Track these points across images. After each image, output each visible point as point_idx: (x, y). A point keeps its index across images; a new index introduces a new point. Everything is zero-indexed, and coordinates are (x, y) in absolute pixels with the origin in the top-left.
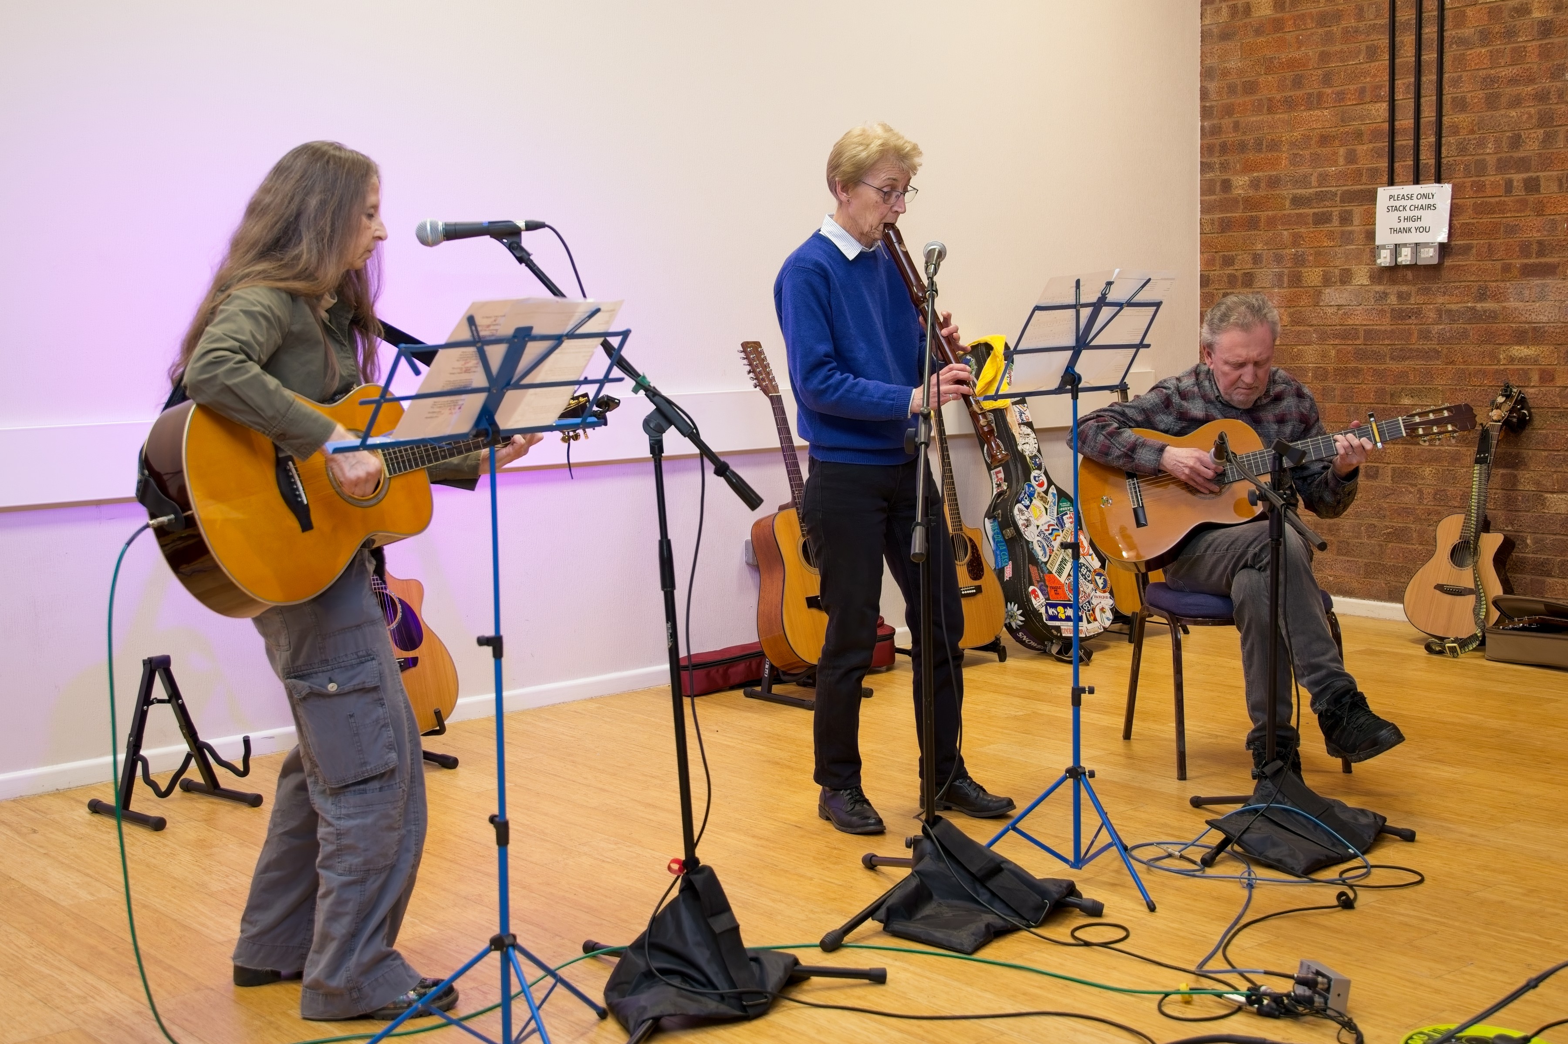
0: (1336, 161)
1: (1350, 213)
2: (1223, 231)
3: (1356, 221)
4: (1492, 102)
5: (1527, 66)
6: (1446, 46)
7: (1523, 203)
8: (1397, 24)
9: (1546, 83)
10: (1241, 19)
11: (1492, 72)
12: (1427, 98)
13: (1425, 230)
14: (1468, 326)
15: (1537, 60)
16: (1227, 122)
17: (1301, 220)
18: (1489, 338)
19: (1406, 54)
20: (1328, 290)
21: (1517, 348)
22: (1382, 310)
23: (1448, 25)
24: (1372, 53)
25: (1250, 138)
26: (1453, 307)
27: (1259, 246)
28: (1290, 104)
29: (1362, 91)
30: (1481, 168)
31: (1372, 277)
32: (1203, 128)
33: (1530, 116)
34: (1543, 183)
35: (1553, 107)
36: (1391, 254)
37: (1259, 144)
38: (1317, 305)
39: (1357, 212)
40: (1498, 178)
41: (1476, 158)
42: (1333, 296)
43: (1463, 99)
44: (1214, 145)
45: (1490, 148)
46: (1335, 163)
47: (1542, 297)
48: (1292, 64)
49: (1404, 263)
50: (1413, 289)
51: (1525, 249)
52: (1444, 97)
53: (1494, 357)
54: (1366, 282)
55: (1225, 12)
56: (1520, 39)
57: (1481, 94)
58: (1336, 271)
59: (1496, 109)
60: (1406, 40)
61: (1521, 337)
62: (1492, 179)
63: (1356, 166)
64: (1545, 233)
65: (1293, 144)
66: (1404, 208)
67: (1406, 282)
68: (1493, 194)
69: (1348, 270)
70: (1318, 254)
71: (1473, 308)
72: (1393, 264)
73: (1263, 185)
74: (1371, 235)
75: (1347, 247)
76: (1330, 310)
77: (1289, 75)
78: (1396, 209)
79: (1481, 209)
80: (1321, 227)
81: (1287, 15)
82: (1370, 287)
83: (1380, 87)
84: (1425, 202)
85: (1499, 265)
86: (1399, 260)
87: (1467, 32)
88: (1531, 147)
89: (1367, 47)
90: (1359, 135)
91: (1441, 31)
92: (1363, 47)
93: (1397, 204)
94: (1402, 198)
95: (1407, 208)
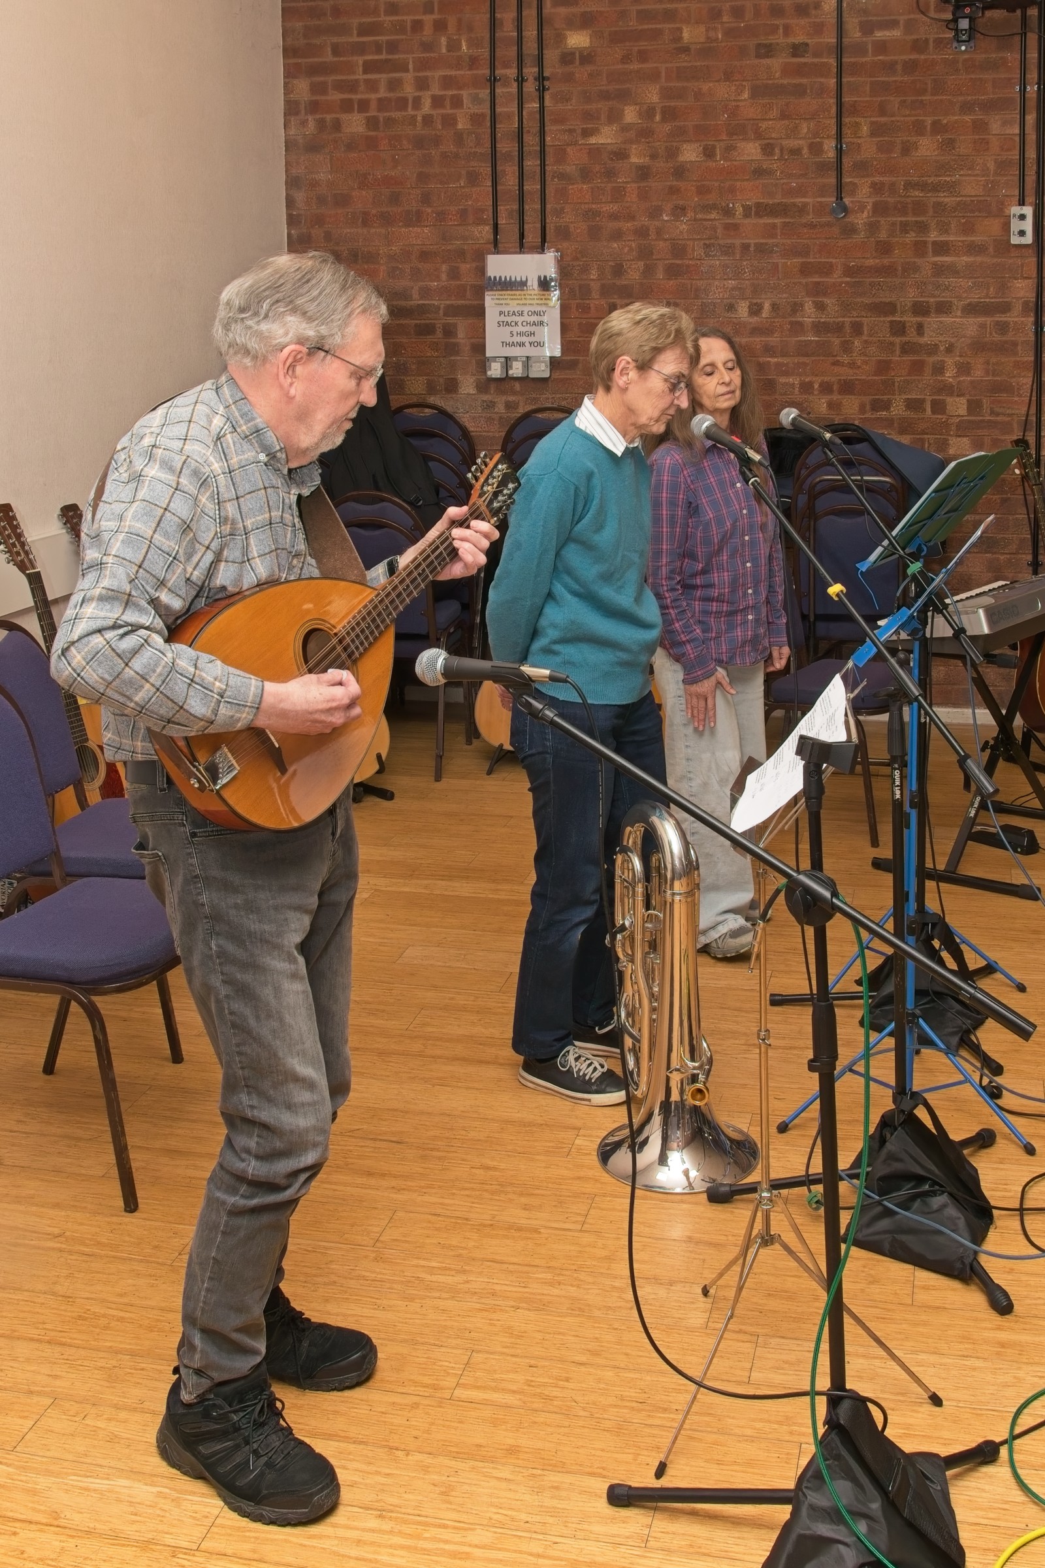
1: (455, 325)
3: (462, 334)
4: (594, 233)
5: (626, 204)
6: (548, 179)
8: (498, 155)
9: (644, 221)
11: (594, 206)
12: (530, 225)
13: (539, 344)
15: (636, 200)
19: (509, 180)
23: (549, 160)
24: (473, 179)
28: (387, 220)
29: (463, 213)
31: (481, 388)
33: (631, 249)
35: (652, 242)
36: (502, 367)
39: (464, 324)
40: (603, 302)
41: (582, 281)
43: (567, 227)
45: (594, 274)
46: (438, 278)
48: (388, 181)
49: (515, 376)
50: (524, 398)
52: (548, 224)
54: (477, 389)
56: (620, 180)
57: (584, 225)
58: (444, 380)
59: (599, 240)
60: (508, 170)
62: (597, 301)
63: (458, 282)
65: (392, 258)
66: (515, 323)
67: (514, 393)
69: (457, 379)
70: (421, 364)
72: (504, 376)
74: (480, 348)
75: (453, 358)
77: (385, 192)
78: (508, 324)
80: (424, 339)
81: (381, 134)
82: (479, 395)
83: (483, 211)
84: (535, 318)
86: (510, 372)
87: (569, 169)
88: (633, 275)
89: (469, 172)
90: (461, 254)
91: (543, 165)
92: (464, 172)
93: (509, 319)
94: (514, 314)
95: (519, 324)
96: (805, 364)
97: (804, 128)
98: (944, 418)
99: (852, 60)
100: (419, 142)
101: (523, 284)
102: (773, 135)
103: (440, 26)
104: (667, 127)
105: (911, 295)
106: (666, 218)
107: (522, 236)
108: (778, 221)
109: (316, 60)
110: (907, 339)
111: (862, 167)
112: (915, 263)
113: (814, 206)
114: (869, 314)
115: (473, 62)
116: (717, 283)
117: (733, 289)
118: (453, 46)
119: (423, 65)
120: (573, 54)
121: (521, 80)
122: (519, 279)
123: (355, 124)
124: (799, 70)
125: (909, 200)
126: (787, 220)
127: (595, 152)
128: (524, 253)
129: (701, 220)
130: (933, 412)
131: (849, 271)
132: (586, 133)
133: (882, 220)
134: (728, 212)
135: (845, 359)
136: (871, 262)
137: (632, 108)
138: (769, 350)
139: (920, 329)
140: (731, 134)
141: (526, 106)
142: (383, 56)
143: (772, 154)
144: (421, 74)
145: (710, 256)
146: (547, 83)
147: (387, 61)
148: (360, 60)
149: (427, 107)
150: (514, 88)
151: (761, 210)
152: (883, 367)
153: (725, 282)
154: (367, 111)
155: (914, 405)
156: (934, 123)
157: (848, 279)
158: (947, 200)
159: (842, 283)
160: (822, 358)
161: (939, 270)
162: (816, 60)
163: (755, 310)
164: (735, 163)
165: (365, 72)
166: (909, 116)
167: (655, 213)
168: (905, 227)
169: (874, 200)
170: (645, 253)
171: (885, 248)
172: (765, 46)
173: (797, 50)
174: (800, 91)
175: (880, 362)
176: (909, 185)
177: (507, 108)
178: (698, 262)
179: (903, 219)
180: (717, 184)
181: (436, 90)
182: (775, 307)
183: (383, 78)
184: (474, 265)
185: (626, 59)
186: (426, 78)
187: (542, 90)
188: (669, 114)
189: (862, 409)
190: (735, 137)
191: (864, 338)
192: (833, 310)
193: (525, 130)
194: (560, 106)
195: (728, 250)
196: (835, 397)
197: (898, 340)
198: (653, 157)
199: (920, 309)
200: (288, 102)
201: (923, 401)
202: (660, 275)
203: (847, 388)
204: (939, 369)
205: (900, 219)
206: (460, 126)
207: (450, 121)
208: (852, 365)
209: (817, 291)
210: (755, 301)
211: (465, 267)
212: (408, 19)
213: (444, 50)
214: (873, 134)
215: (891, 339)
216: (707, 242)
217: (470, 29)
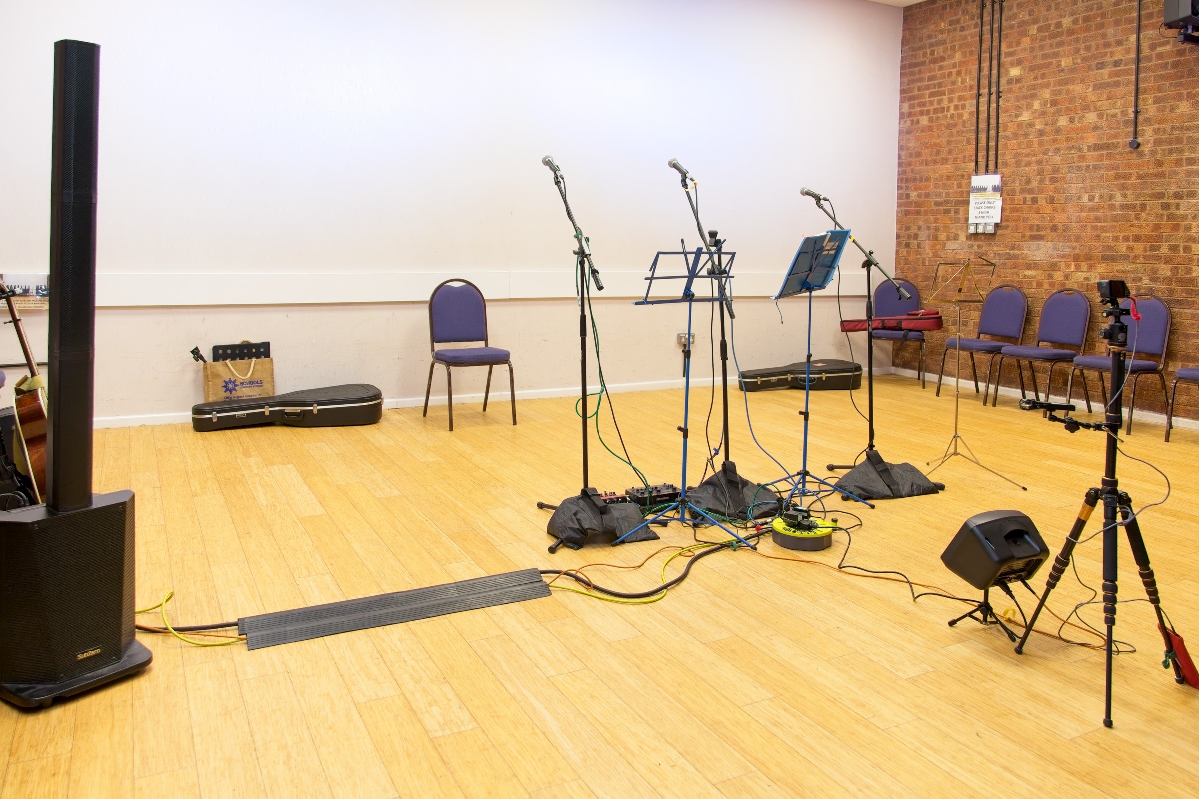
0: (953, 187)
1: (958, 209)
2: (906, 215)
3: (961, 213)
4: (1018, 164)
5: (1033, 149)
6: (999, 139)
7: (1031, 208)
8: (979, 129)
9: (1041, 157)
10: (916, 126)
11: (1019, 151)
12: (991, 161)
13: (991, 217)
14: (1007, 261)
15: (1037, 146)
16: (908, 169)
17: (938, 212)
18: (1015, 266)
19: (983, 143)
20: (948, 243)
21: (1027, 271)
22: (971, 252)
23: (1000, 130)
24: (969, 141)
25: (918, 176)
26: (1001, 252)
27: (921, 223)
28: (934, 162)
29: (964, 157)
30: (1013, 192)
31: (966, 238)
32: (898, 171)
33: (1034, 171)
34: (1039, 199)
35: (1043, 167)
36: (975, 228)
37: (921, 179)
38: (944, 249)
39: (962, 209)
40: (1020, 196)
41: (1011, 187)
42: (951, 245)
43: (1006, 162)
44: (903, 178)
45: (1017, 184)
47: (1038, 249)
48: (936, 145)
49: (980, 232)
50: (984, 243)
51: (1031, 228)
52: (998, 161)
53: (1017, 274)
54: (964, 239)
55: (909, 123)
56: (1030, 137)
57: (1013, 160)
58: (952, 234)
59: (1020, 167)
60: (983, 136)
61: (1029, 267)
62: (1018, 197)
63: (960, 190)
64: (1040, 221)
65: (936, 179)
66: (981, 208)
67: (981, 240)
68: (1018, 203)
69: (958, 234)
70: (945, 227)
71: (1009, 253)
72: (975, 232)
73: (923, 196)
74: (967, 220)
75: (957, 224)
76: (949, 251)
77: (935, 150)
78: (978, 208)
79: (1014, 210)
80: (946, 215)
81: (934, 124)
82: (965, 242)
83: (971, 156)
84: (990, 205)
85: (1020, 234)
86: (978, 230)
87: (1008, 133)
88: (1034, 184)
89: (967, 139)
90: (963, 176)
91: (997, 133)
92: (965, 139)
93: (978, 206)
94: (981, 203)
95: (983, 208)
96: (1115, 226)
97: (1119, 103)
98: (1190, 255)
99: (1145, 65)
100: (949, 127)
101: (985, 189)
102: (1103, 109)
103: (959, 73)
104: (1053, 110)
105: (1173, 188)
106: (1051, 154)
107: (987, 166)
108: (1104, 152)
109: (912, 94)
110: (1171, 212)
111: (1148, 121)
112: (1175, 170)
113: (1123, 143)
114: (1150, 199)
115: (971, 87)
116: (1073, 185)
117: (1081, 188)
118: (963, 82)
119: (952, 92)
120: (1012, 79)
121: (990, 94)
122: (984, 187)
123: (924, 121)
124: (1117, 74)
125: (1172, 136)
126: (1109, 152)
127: (1020, 125)
128: (987, 175)
129: (1067, 154)
130: (1184, 252)
131: (1140, 177)
132: (1017, 116)
133: (1157, 148)
134: (1080, 149)
135: (1136, 223)
136: (1151, 171)
137: (1037, 102)
138: (1097, 219)
139: (1177, 205)
140: (1082, 110)
141: (991, 105)
142: (936, 90)
143: (1102, 118)
144: (950, 96)
145: (1071, 172)
146: (1000, 94)
147: (938, 91)
148: (927, 92)
149: (952, 111)
150: (986, 99)
151: (1097, 147)
152: (1157, 227)
153: (1077, 185)
154: (929, 115)
155: (1173, 248)
156: (1188, 94)
157: (1139, 181)
158: (1194, 135)
159: (1136, 183)
160: (1124, 223)
161: (1189, 174)
162: (1125, 68)
163: (1091, 199)
164: (1083, 124)
165: (929, 98)
166: (1174, 91)
167: (1045, 153)
168: (1170, 152)
169: (1153, 138)
170: (1040, 172)
171: (1159, 163)
172: (1101, 64)
173: (1116, 64)
174: (1117, 84)
175: (1155, 224)
176: (1173, 128)
177: (983, 108)
178: (1065, 175)
179: (1170, 147)
180: (1075, 136)
181: (956, 102)
182: (1101, 197)
183: (936, 99)
184: (968, 181)
185: (1035, 79)
186: (952, 97)
187: (999, 97)
188: (1054, 103)
189: (1145, 251)
190: (1084, 111)
191: (1147, 212)
192: (1130, 199)
193: (991, 117)
194: (1006, 105)
195: (1079, 169)
196: (1131, 243)
197: (1165, 213)
198: (1046, 125)
199: (1178, 196)
200: (901, 114)
201: (1177, 246)
202: (1047, 182)
203: (1137, 238)
204: (1188, 228)
205: (1168, 147)
206: (964, 118)
207: (960, 116)
208: (1140, 227)
209: (1123, 187)
210: (1091, 194)
211: (964, 182)
212: (946, 72)
213: (960, 84)
214: (1155, 103)
215: (1162, 212)
216: (1069, 165)
217: (970, 73)
